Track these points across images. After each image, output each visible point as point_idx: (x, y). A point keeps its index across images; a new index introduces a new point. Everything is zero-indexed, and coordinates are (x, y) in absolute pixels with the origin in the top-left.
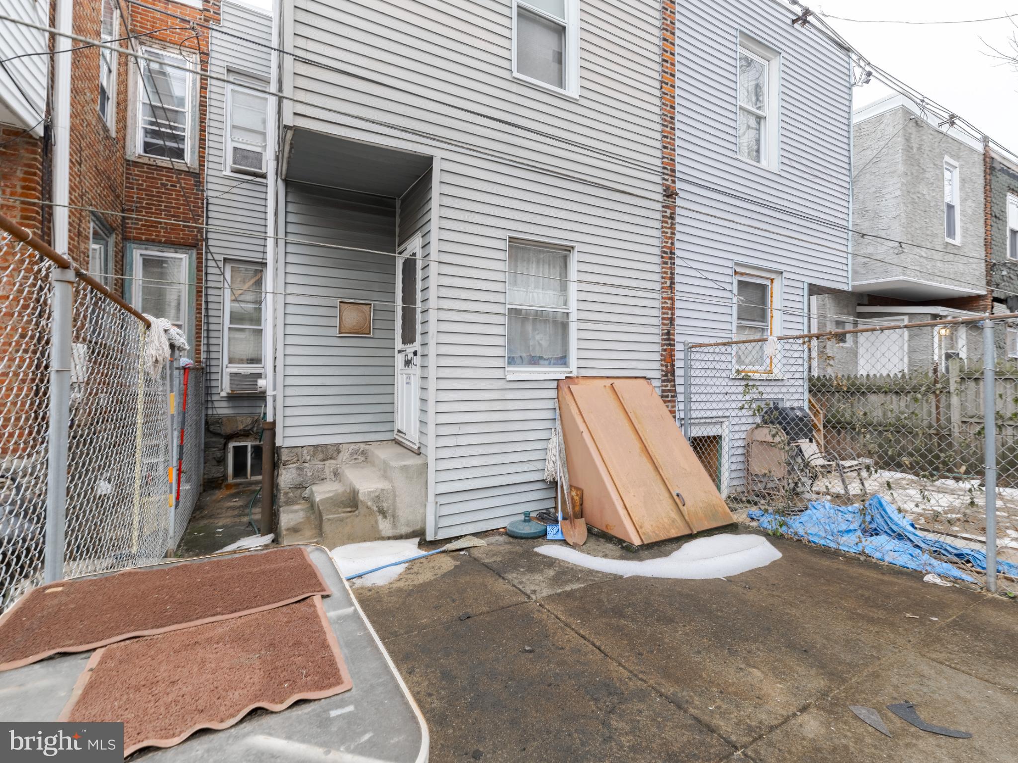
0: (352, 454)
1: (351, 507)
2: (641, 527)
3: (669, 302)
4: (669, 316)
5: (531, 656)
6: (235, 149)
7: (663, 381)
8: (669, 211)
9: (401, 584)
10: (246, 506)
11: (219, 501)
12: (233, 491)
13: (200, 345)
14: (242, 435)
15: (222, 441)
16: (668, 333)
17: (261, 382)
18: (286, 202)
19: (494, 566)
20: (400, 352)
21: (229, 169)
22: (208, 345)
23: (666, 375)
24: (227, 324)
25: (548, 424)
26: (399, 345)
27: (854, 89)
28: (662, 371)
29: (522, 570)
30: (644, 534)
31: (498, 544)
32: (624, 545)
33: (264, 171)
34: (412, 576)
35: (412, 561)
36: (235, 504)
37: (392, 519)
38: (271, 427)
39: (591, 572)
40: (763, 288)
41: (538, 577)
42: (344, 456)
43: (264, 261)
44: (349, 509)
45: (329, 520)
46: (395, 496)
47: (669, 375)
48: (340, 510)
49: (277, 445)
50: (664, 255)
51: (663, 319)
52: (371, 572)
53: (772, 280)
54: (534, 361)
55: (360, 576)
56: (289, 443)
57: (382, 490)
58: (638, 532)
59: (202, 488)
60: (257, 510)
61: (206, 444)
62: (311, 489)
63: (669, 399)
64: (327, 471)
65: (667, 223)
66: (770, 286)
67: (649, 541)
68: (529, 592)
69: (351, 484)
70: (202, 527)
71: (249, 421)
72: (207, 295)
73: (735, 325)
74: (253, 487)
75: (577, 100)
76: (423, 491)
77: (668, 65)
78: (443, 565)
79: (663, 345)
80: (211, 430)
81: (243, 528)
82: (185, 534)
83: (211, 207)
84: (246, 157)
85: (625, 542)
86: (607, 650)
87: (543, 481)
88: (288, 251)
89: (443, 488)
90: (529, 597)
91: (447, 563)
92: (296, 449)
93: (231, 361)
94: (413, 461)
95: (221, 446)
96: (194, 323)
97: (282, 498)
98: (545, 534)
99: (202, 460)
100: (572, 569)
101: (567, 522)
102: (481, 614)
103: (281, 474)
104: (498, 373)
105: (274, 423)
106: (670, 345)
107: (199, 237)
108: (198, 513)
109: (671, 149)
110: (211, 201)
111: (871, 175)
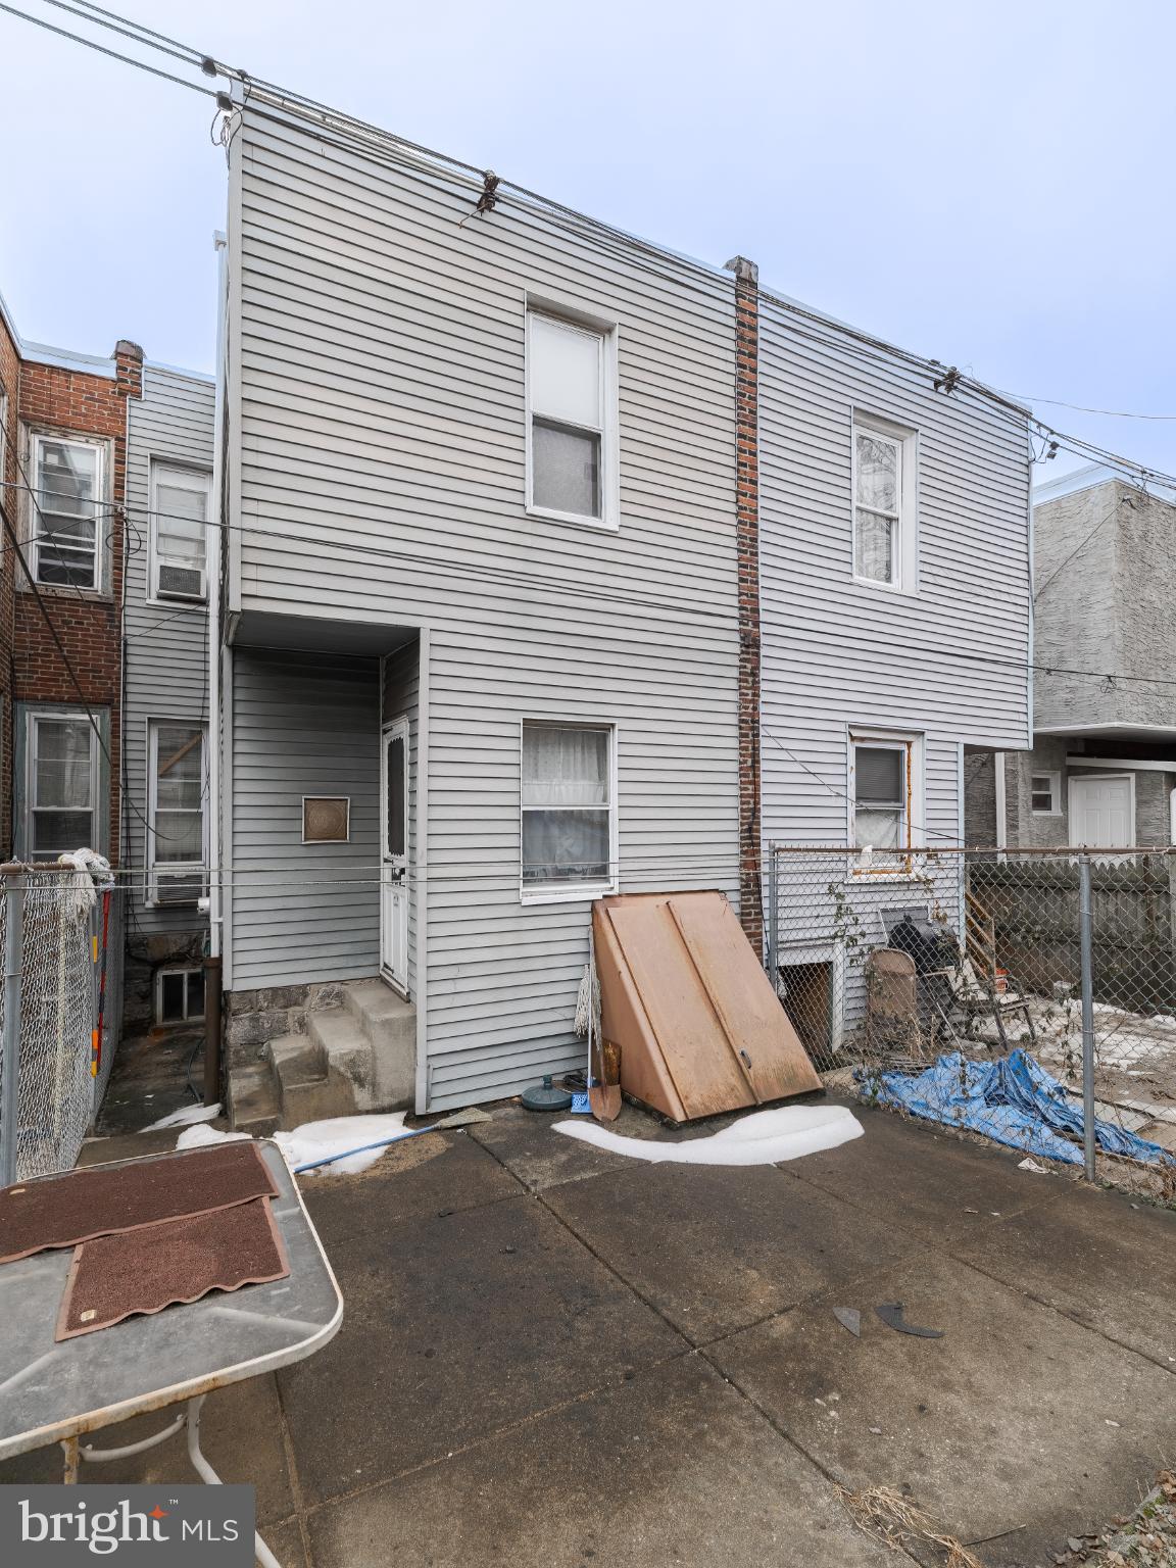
0: (322, 998)
1: (319, 1073)
2: (686, 1098)
3: (750, 787)
4: (751, 806)
5: (510, 1257)
6: (163, 568)
7: (743, 894)
8: (749, 666)
9: (377, 1172)
10: (183, 1061)
11: (146, 1054)
12: (164, 1038)
13: (118, 839)
14: (174, 961)
15: (148, 969)
16: (750, 830)
17: (203, 903)
18: (234, 674)
19: (495, 1150)
20: (386, 861)
21: (154, 595)
22: (128, 838)
23: (747, 886)
24: (153, 807)
25: (579, 960)
26: (385, 851)
27: (1034, 466)
28: (742, 880)
29: (528, 1154)
30: (690, 1106)
31: (506, 1119)
32: (665, 1120)
33: (203, 595)
34: (390, 1162)
35: (394, 1143)
36: (169, 1058)
37: (371, 1088)
38: (216, 964)
39: (613, 1156)
40: (898, 754)
41: (546, 1163)
42: (313, 1000)
43: (204, 719)
44: (316, 1077)
45: (290, 1091)
46: (375, 1058)
47: (751, 886)
48: (305, 1077)
49: (224, 989)
50: (743, 725)
51: (743, 810)
52: (341, 1157)
53: (909, 744)
54: (562, 875)
55: (328, 1163)
56: (240, 986)
57: (358, 1051)
58: (682, 1104)
59: (121, 1034)
60: (199, 1066)
61: (126, 973)
62: (269, 1046)
63: (753, 917)
64: (290, 1020)
65: (747, 681)
66: (907, 752)
67: (696, 1116)
68: (528, 1183)
69: (320, 1042)
70: (125, 1092)
71: (185, 940)
72: (125, 770)
73: (852, 809)
74: (191, 1032)
75: (616, 532)
76: (412, 1051)
77: (748, 469)
78: (431, 1147)
79: (742, 845)
80: (133, 954)
81: (180, 1093)
82: (103, 1103)
83: (130, 650)
84: (177, 579)
85: (666, 1116)
86: (599, 1250)
87: (572, 1033)
88: (236, 737)
89: (436, 1048)
90: (528, 1189)
91: (437, 1145)
92: (248, 993)
93: (158, 858)
94: (398, 1013)
95: (147, 976)
96: (109, 808)
97: (232, 1058)
98: (569, 1104)
99: (121, 997)
100: (591, 1152)
101: (597, 1090)
102: (465, 1210)
103: (231, 1027)
104: (511, 897)
105: (220, 959)
106: (753, 844)
107: (115, 691)
108: (118, 1071)
109: (752, 582)
110: (130, 641)
111: (1075, 575)
